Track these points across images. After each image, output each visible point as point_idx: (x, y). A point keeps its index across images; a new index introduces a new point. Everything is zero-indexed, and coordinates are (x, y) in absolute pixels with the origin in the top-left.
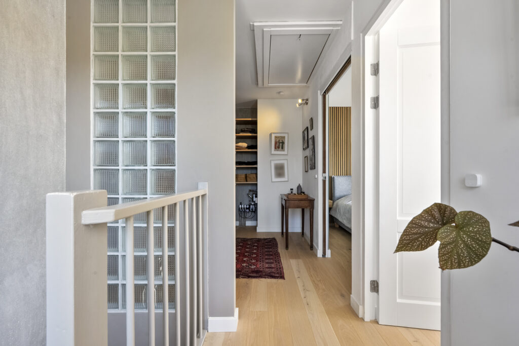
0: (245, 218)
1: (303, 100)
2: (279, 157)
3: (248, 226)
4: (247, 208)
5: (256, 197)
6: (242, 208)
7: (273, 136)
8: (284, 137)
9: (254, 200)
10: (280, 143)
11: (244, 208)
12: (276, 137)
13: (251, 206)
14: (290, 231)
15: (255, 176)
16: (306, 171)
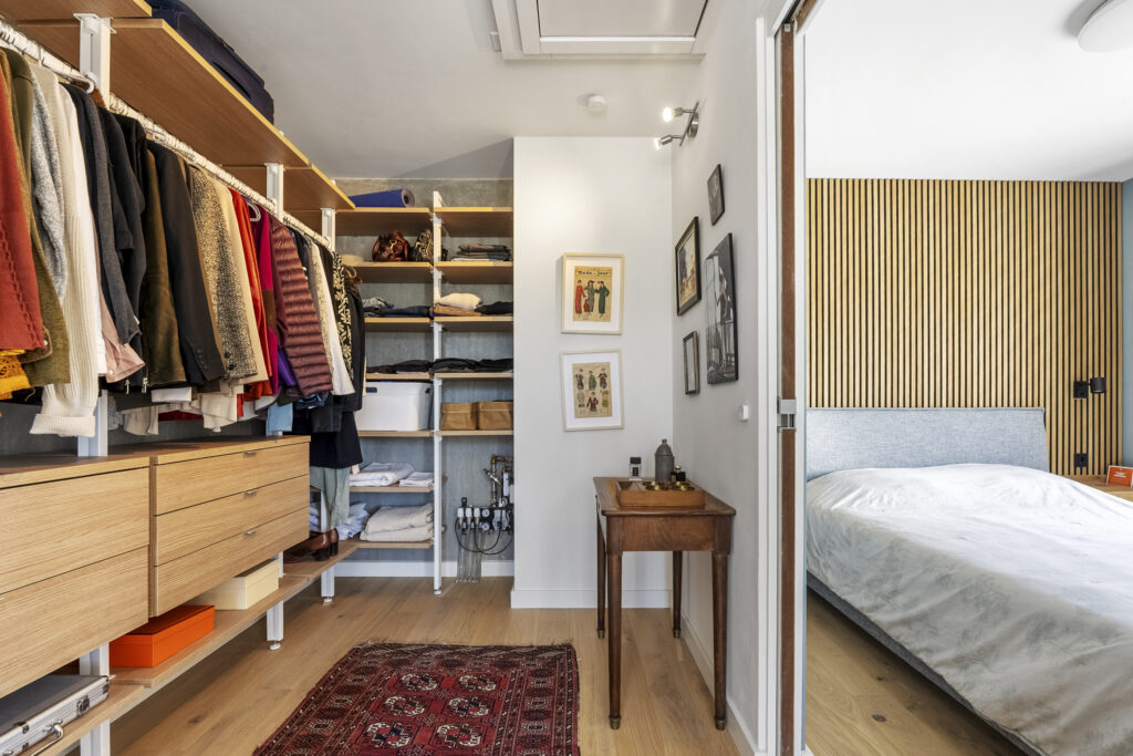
0: (479, 551)
1: (680, 112)
2: (590, 344)
3: (489, 579)
4: (482, 519)
5: (511, 480)
6: (465, 519)
7: (570, 266)
8: (608, 272)
9: (505, 494)
10: (592, 292)
11: (473, 519)
12: (579, 271)
13: (497, 513)
14: (628, 602)
15: (506, 410)
16: (688, 393)
